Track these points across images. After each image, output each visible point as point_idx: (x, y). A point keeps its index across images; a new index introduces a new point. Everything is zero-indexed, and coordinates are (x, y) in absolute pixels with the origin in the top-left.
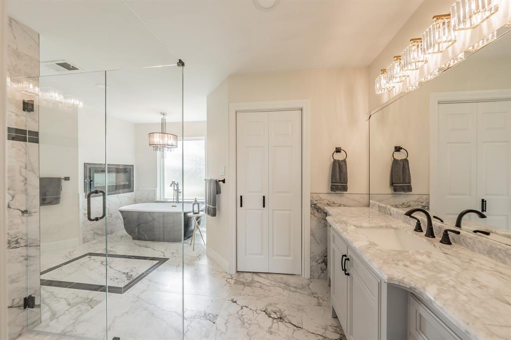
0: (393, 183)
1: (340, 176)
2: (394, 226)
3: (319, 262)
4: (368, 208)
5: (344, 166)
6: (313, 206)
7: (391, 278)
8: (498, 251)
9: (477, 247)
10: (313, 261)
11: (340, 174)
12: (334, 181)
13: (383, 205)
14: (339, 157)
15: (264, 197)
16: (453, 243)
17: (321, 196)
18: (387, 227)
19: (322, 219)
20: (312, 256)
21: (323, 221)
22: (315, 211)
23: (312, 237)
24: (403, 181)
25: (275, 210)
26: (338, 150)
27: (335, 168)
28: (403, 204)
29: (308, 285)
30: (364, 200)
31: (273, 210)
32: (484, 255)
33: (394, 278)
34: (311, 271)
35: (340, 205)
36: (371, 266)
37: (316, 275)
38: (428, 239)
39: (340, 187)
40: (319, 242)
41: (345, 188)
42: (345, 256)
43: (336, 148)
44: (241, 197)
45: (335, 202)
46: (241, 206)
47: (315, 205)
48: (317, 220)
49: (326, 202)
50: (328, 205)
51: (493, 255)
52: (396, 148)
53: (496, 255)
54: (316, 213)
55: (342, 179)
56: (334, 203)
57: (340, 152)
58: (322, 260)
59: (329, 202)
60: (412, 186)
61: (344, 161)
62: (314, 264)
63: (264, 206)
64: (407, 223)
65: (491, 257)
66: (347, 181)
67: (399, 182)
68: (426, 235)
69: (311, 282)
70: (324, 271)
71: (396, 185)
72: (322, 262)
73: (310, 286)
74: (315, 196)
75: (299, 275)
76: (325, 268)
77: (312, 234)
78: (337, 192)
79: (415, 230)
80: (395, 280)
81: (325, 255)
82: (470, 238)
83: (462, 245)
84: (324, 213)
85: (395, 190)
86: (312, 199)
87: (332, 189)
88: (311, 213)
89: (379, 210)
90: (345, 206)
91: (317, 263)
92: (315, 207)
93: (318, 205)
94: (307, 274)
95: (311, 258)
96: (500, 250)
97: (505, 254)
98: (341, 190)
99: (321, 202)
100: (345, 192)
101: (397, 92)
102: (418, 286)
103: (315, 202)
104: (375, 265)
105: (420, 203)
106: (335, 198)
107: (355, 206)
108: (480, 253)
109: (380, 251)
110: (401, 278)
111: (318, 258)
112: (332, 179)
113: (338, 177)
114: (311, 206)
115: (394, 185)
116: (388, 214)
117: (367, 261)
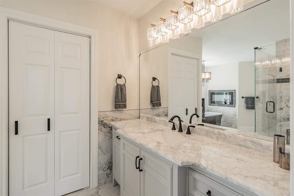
0: (152, 101)
1: (121, 97)
2: (161, 129)
3: (105, 169)
4: (139, 119)
5: (124, 89)
6: (100, 122)
7: (182, 162)
8: (210, 132)
9: (202, 133)
10: (100, 170)
11: (121, 95)
12: (117, 101)
13: (150, 116)
14: (121, 82)
15: (49, 120)
16: (191, 133)
17: (107, 113)
18: (158, 130)
19: (108, 133)
20: (99, 166)
21: (108, 134)
22: (102, 127)
23: (99, 149)
24: (157, 99)
25: (61, 132)
26: (120, 77)
27: (118, 91)
28: (157, 115)
29: (97, 193)
30: (136, 114)
31: (60, 132)
32: (205, 136)
33: (184, 161)
34: (99, 180)
35: (121, 120)
36: (167, 158)
37: (103, 181)
38: (181, 133)
39: (122, 105)
40: (105, 152)
41: (125, 106)
42: (138, 157)
43: (118, 75)
44: (16, 123)
45: (118, 118)
46: (16, 133)
47: (102, 121)
48: (104, 134)
49: (110, 118)
50: (112, 120)
51: (208, 136)
52: (153, 78)
53: (209, 135)
54: (103, 129)
55: (123, 100)
56: (116, 118)
57: (121, 78)
58: (107, 167)
59: (113, 118)
60: (161, 103)
61: (124, 85)
62: (102, 172)
63: (49, 130)
64: (166, 125)
65: (207, 137)
66: (126, 100)
67: (155, 100)
68: (179, 131)
69: (99, 189)
70: (109, 176)
71: (154, 102)
72: (107, 169)
73: (99, 194)
74: (102, 114)
75: (87, 188)
76: (110, 172)
77: (100, 148)
78: (119, 109)
79: (172, 129)
80: (185, 162)
81: (110, 162)
82: (199, 129)
83: (195, 133)
84: (109, 127)
85: (153, 106)
86: (99, 117)
87: (116, 107)
88: (99, 129)
89: (147, 120)
90: (124, 120)
91: (103, 171)
92: (102, 123)
93: (104, 121)
94: (94, 184)
95: (98, 168)
96: (211, 132)
97: (213, 134)
98: (122, 108)
99: (107, 118)
100: (124, 109)
101: (159, 41)
102: (196, 162)
103: (102, 119)
104: (170, 157)
105: (164, 113)
106: (117, 114)
107: (131, 119)
108: (203, 135)
109: (166, 147)
110: (187, 160)
111: (104, 166)
112: (116, 99)
113: (120, 98)
114: (99, 123)
115: (153, 102)
116: (153, 122)
117: (162, 155)
